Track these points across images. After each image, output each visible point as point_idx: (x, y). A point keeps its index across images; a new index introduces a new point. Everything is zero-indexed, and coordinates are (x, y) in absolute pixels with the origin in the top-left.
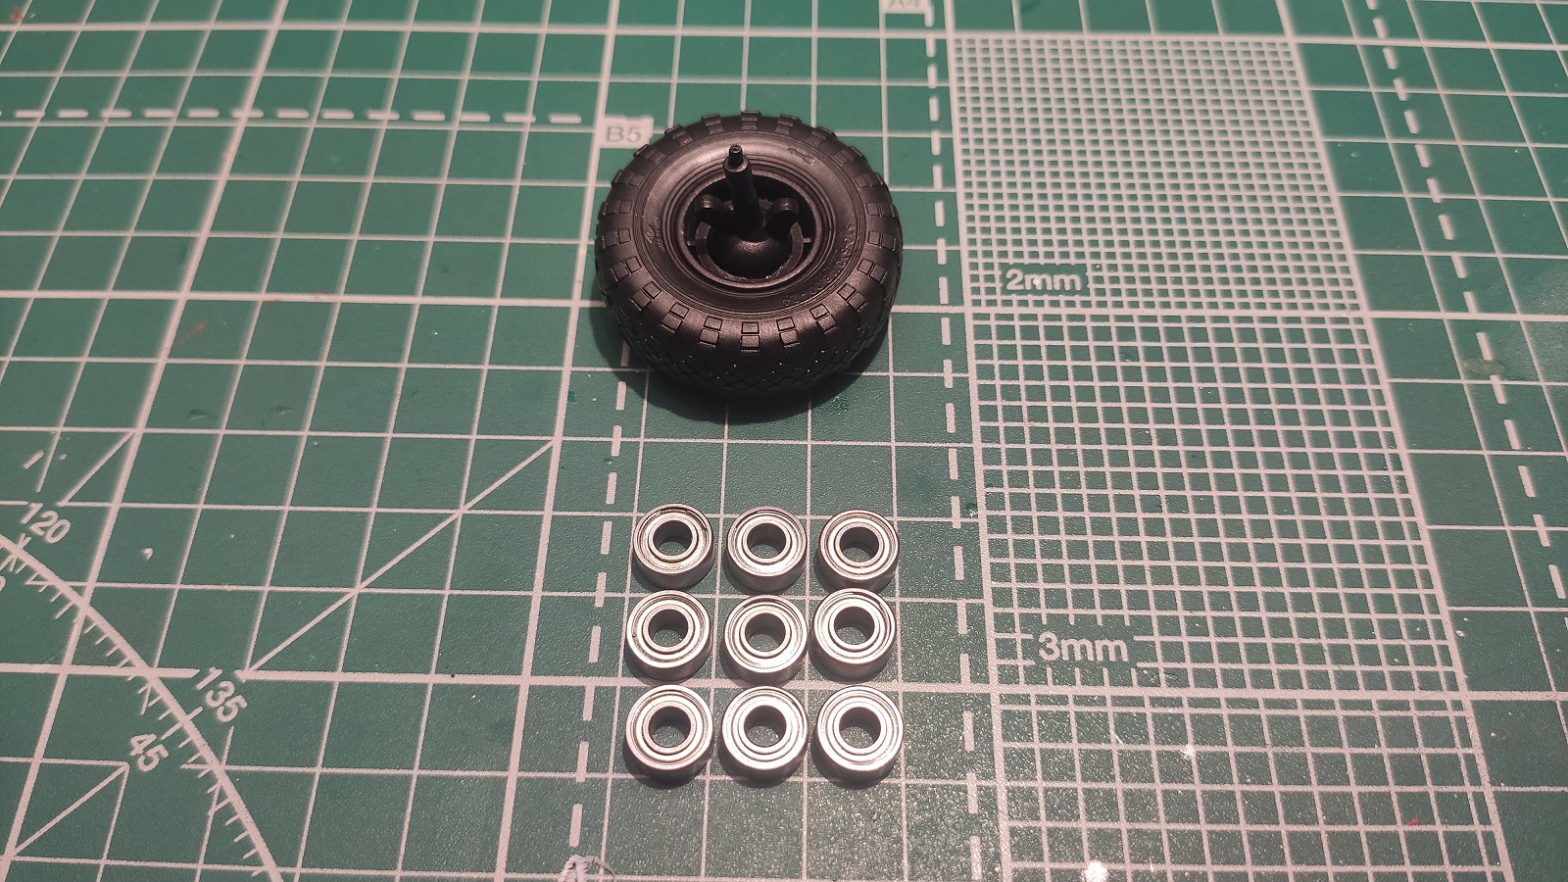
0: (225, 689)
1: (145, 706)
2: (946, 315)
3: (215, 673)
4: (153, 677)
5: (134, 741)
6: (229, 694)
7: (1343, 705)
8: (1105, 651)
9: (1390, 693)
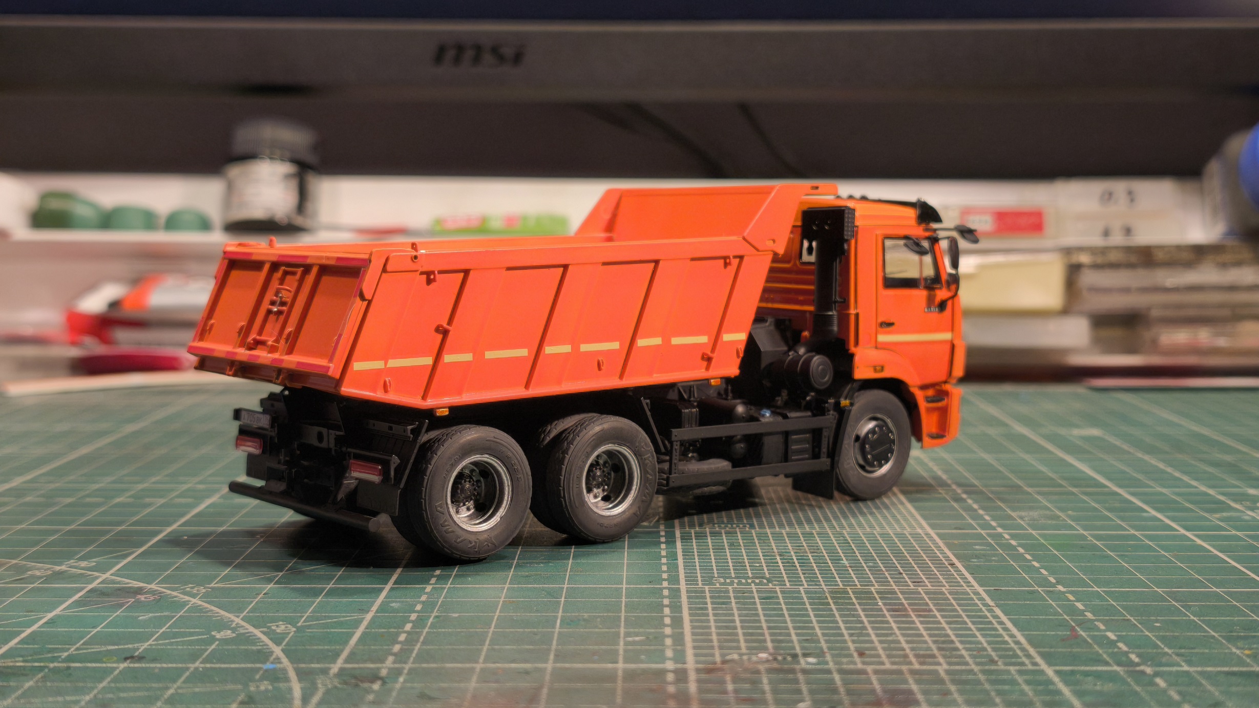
1: (145, 590)
3: (192, 585)
4: (153, 586)
5: (138, 596)
6: (201, 588)
7: (899, 589)
8: (753, 581)
9: (930, 587)
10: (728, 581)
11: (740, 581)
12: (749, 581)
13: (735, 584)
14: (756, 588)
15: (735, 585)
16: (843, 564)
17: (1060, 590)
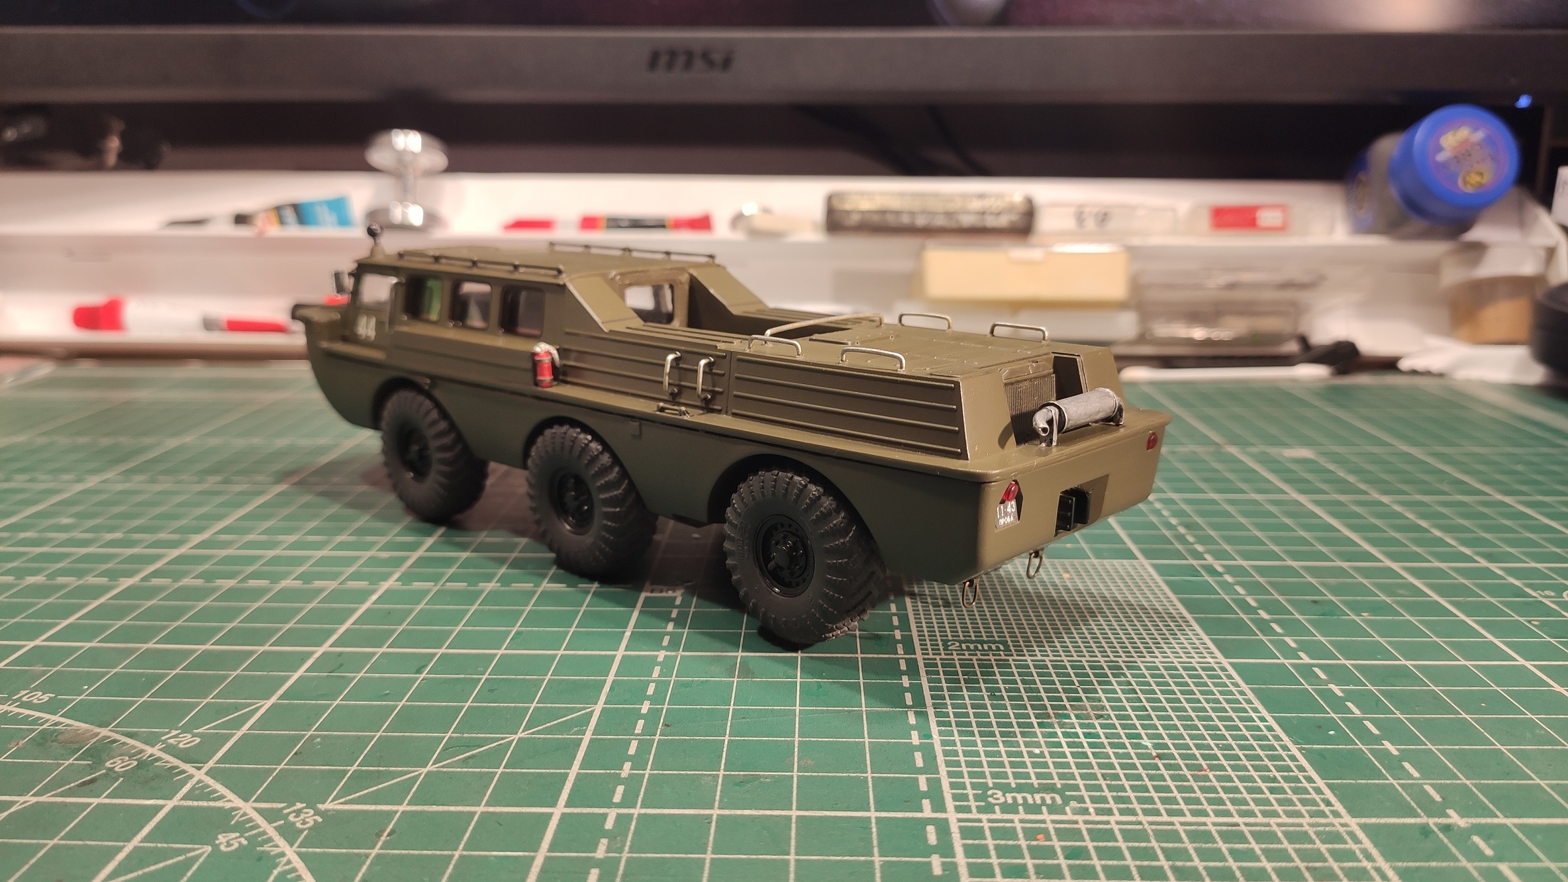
0: (307, 813)
1: (235, 820)
2: (903, 658)
3: (299, 806)
4: (248, 808)
5: (220, 836)
6: (309, 815)
7: (1246, 824)
8: (1043, 799)
9: (1285, 819)
10: (1010, 801)
11: (1024, 799)
12: (1038, 797)
13: (1021, 809)
14: (1053, 822)
15: (1023, 815)
16: (1146, 748)
17: (1459, 827)
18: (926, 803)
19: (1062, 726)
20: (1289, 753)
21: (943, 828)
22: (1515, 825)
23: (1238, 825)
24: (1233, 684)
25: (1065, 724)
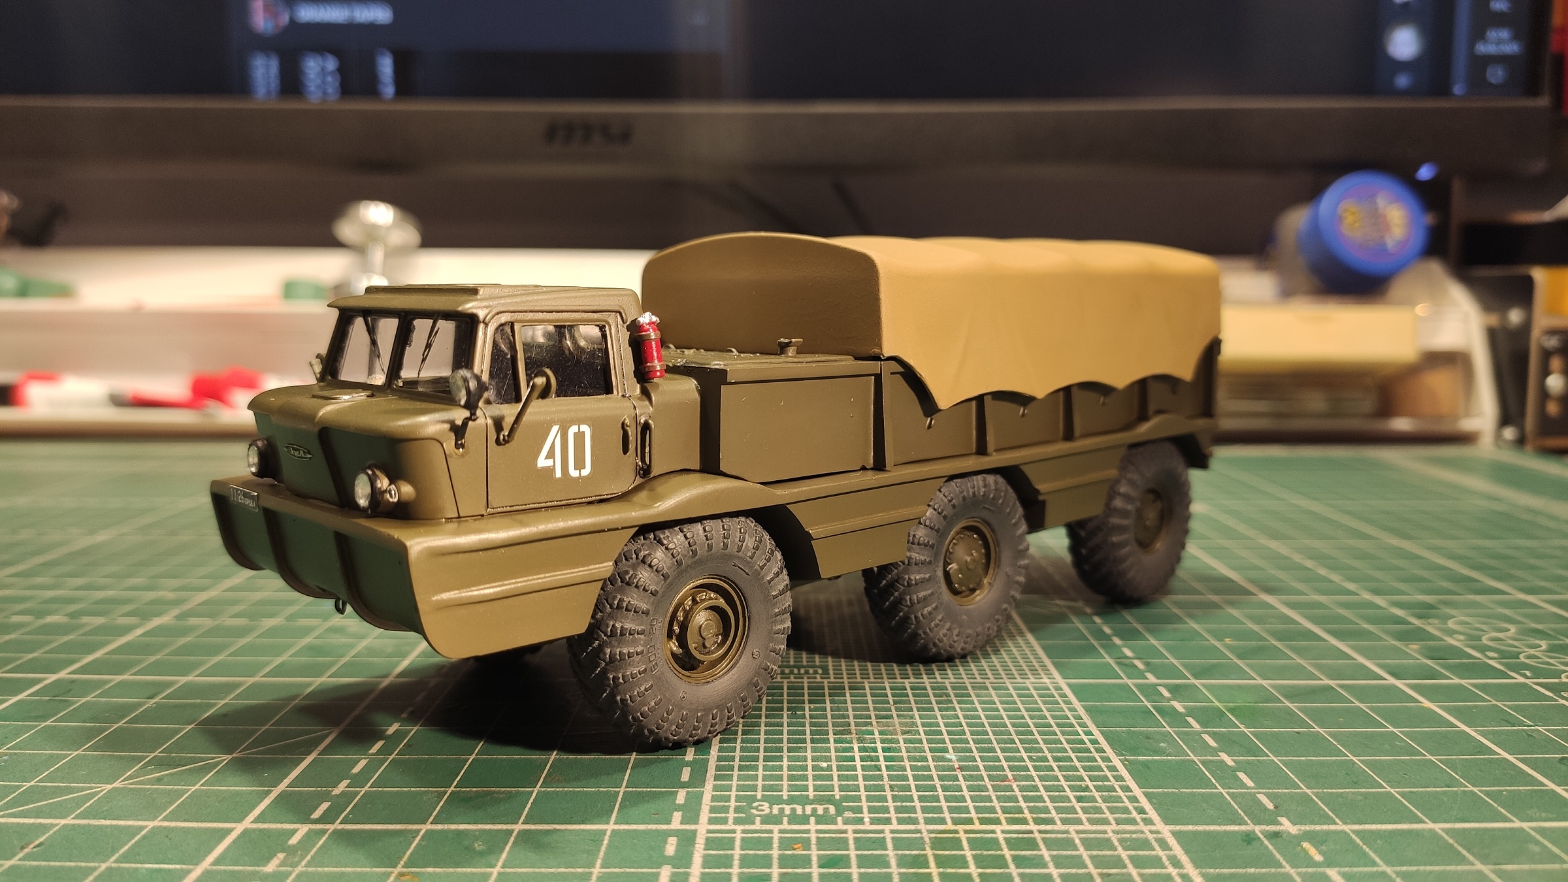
7: (1040, 832)
8: (814, 810)
9: (1087, 826)
10: (775, 811)
11: (793, 810)
12: (809, 809)
13: (785, 819)
14: (818, 831)
15: (785, 826)
16: (950, 760)
17: (1289, 833)
18: (677, 816)
19: (860, 741)
20: (1110, 764)
21: (687, 840)
22: (1354, 832)
23: (1031, 832)
24: (1065, 702)
25: (864, 739)
